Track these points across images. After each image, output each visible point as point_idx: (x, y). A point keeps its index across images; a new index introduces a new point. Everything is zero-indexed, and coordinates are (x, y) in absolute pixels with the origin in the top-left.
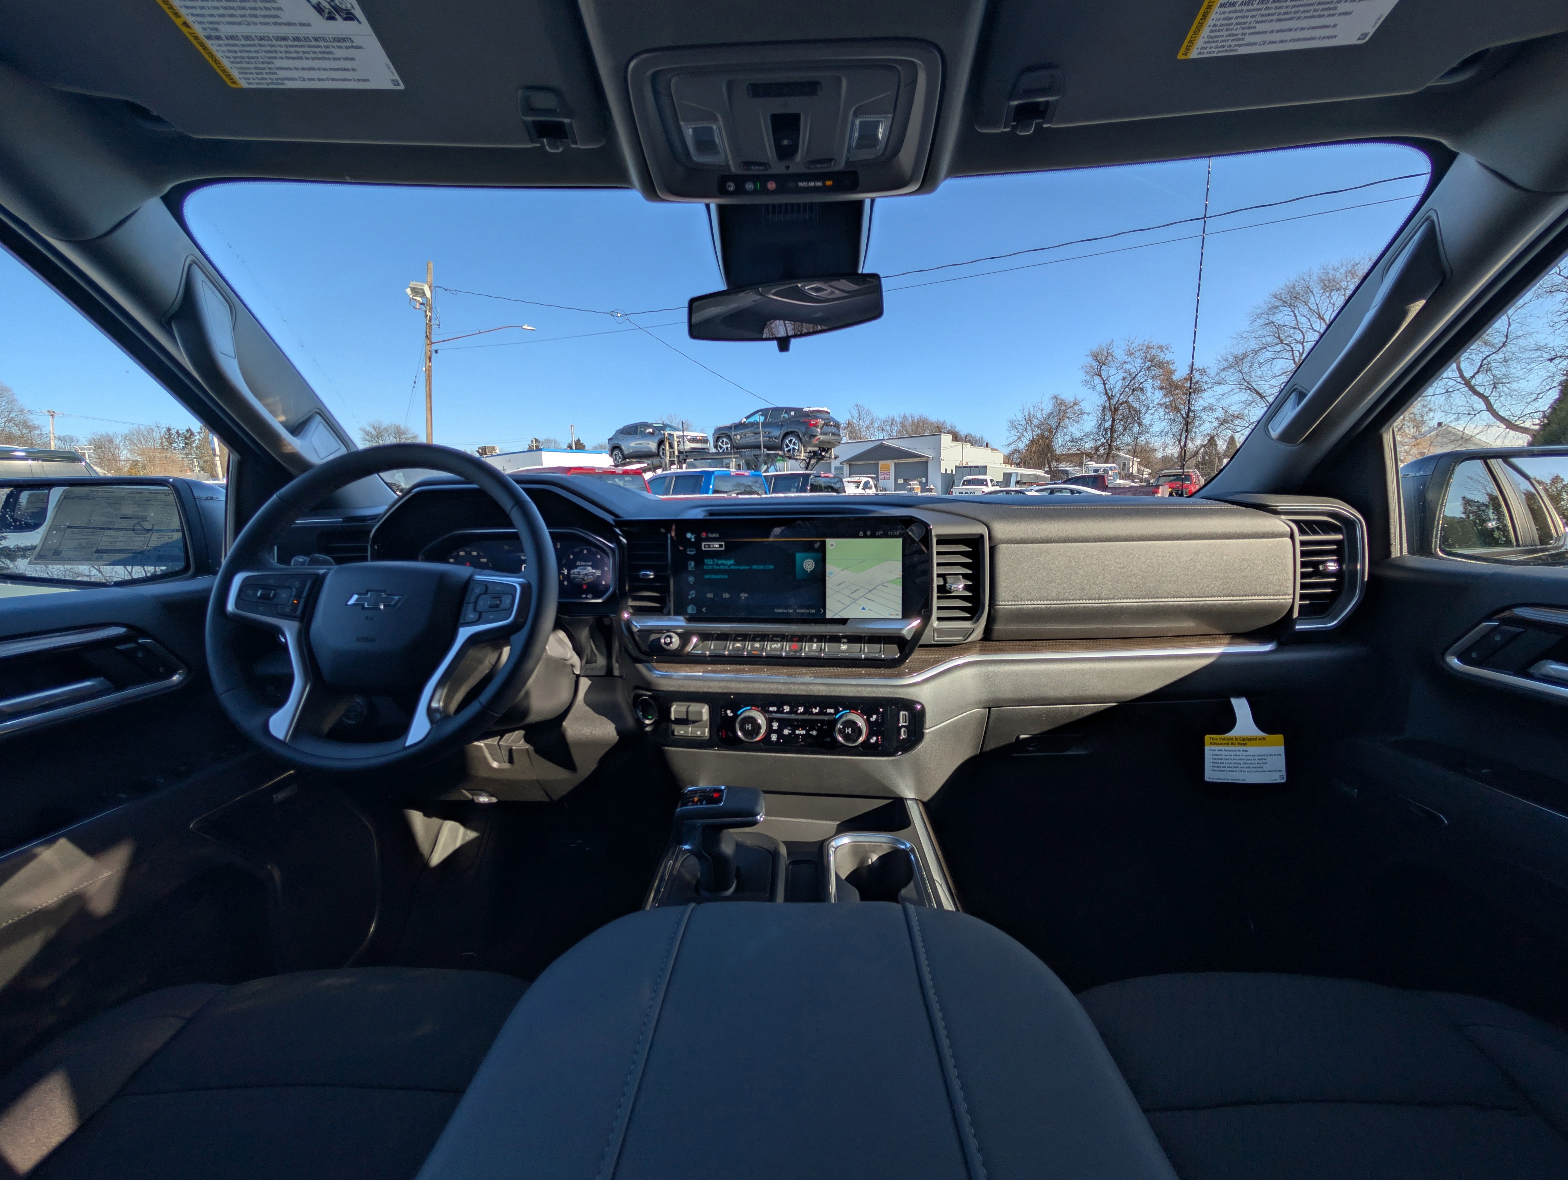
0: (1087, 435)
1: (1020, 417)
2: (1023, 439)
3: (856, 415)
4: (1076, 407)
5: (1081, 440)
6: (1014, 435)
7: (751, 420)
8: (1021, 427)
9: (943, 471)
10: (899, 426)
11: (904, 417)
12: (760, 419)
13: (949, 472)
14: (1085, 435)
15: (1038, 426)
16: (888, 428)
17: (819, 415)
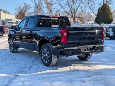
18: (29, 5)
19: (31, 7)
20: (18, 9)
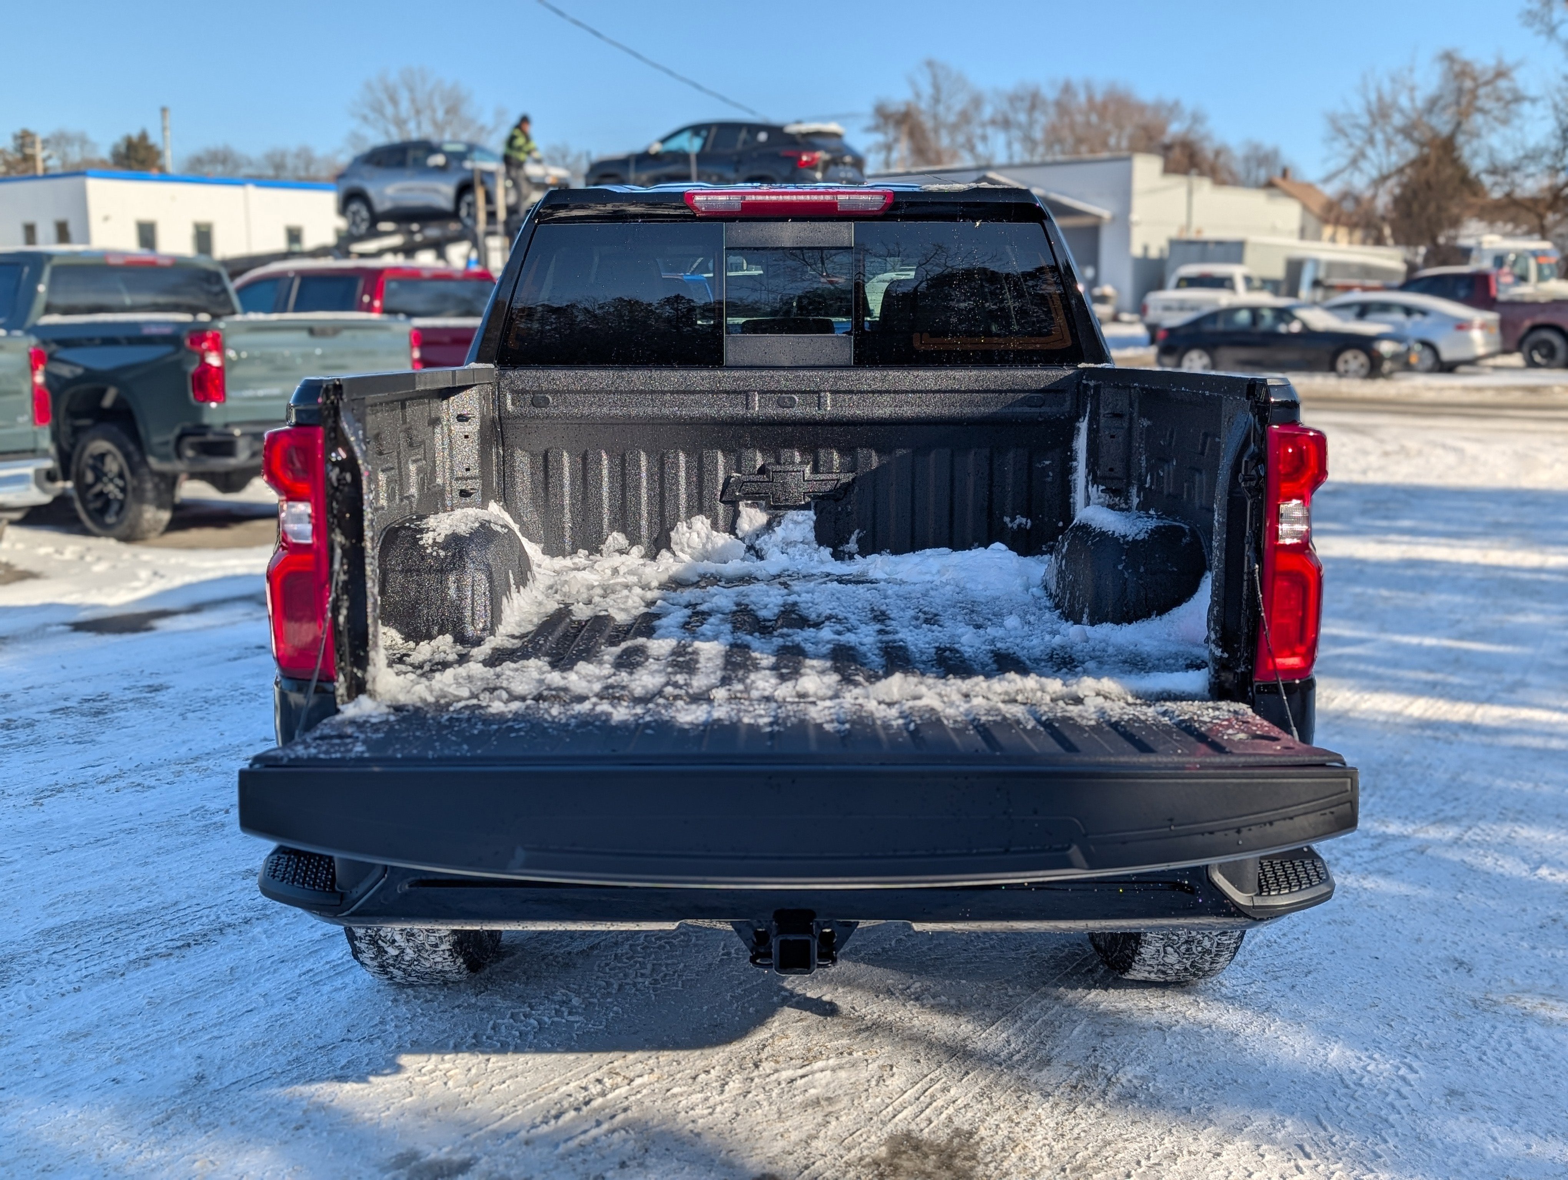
0: (1533, 156)
1: (1357, 106)
2: (1364, 165)
3: (927, 90)
4: (1503, 84)
5: (1516, 169)
6: (1341, 152)
7: (673, 145)
8: (1359, 132)
9: (1137, 250)
10: (1052, 111)
11: (1067, 89)
12: (692, 145)
13: (1154, 253)
14: (1526, 157)
15: (1406, 132)
16: (1022, 117)
17: (818, 141)
18: (1501, 74)
19: (1518, 98)
20: (1365, 120)
